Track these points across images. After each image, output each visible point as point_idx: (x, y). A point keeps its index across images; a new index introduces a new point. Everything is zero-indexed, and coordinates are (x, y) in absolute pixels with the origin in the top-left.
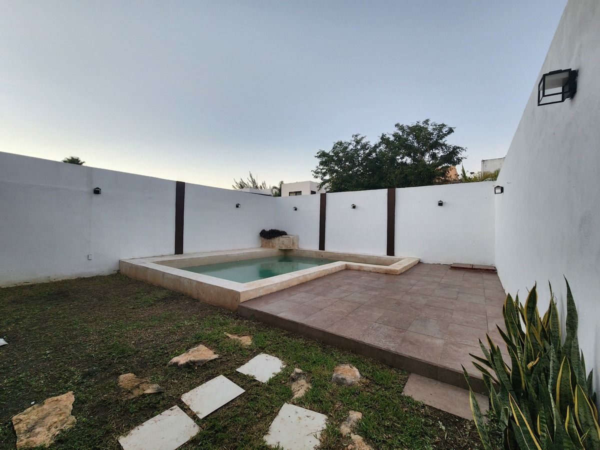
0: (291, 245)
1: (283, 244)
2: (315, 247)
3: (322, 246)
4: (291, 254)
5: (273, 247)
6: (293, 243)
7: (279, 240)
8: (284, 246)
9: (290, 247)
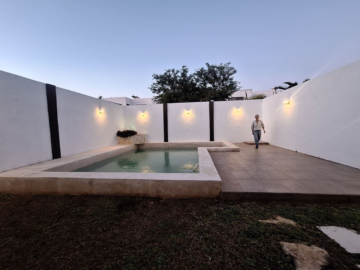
0: (143, 141)
1: (138, 140)
2: (161, 140)
3: (166, 139)
4: (144, 147)
5: (129, 143)
6: (145, 139)
7: (134, 138)
8: (138, 141)
9: (143, 142)
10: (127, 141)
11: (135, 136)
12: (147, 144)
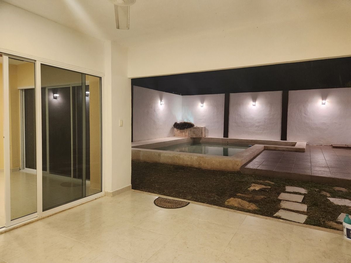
2: (220, 135)
3: (226, 134)
4: (201, 141)
5: (185, 135)
6: (202, 133)
8: (195, 135)
9: (199, 136)
10: (184, 133)
11: (192, 128)
12: (204, 138)
